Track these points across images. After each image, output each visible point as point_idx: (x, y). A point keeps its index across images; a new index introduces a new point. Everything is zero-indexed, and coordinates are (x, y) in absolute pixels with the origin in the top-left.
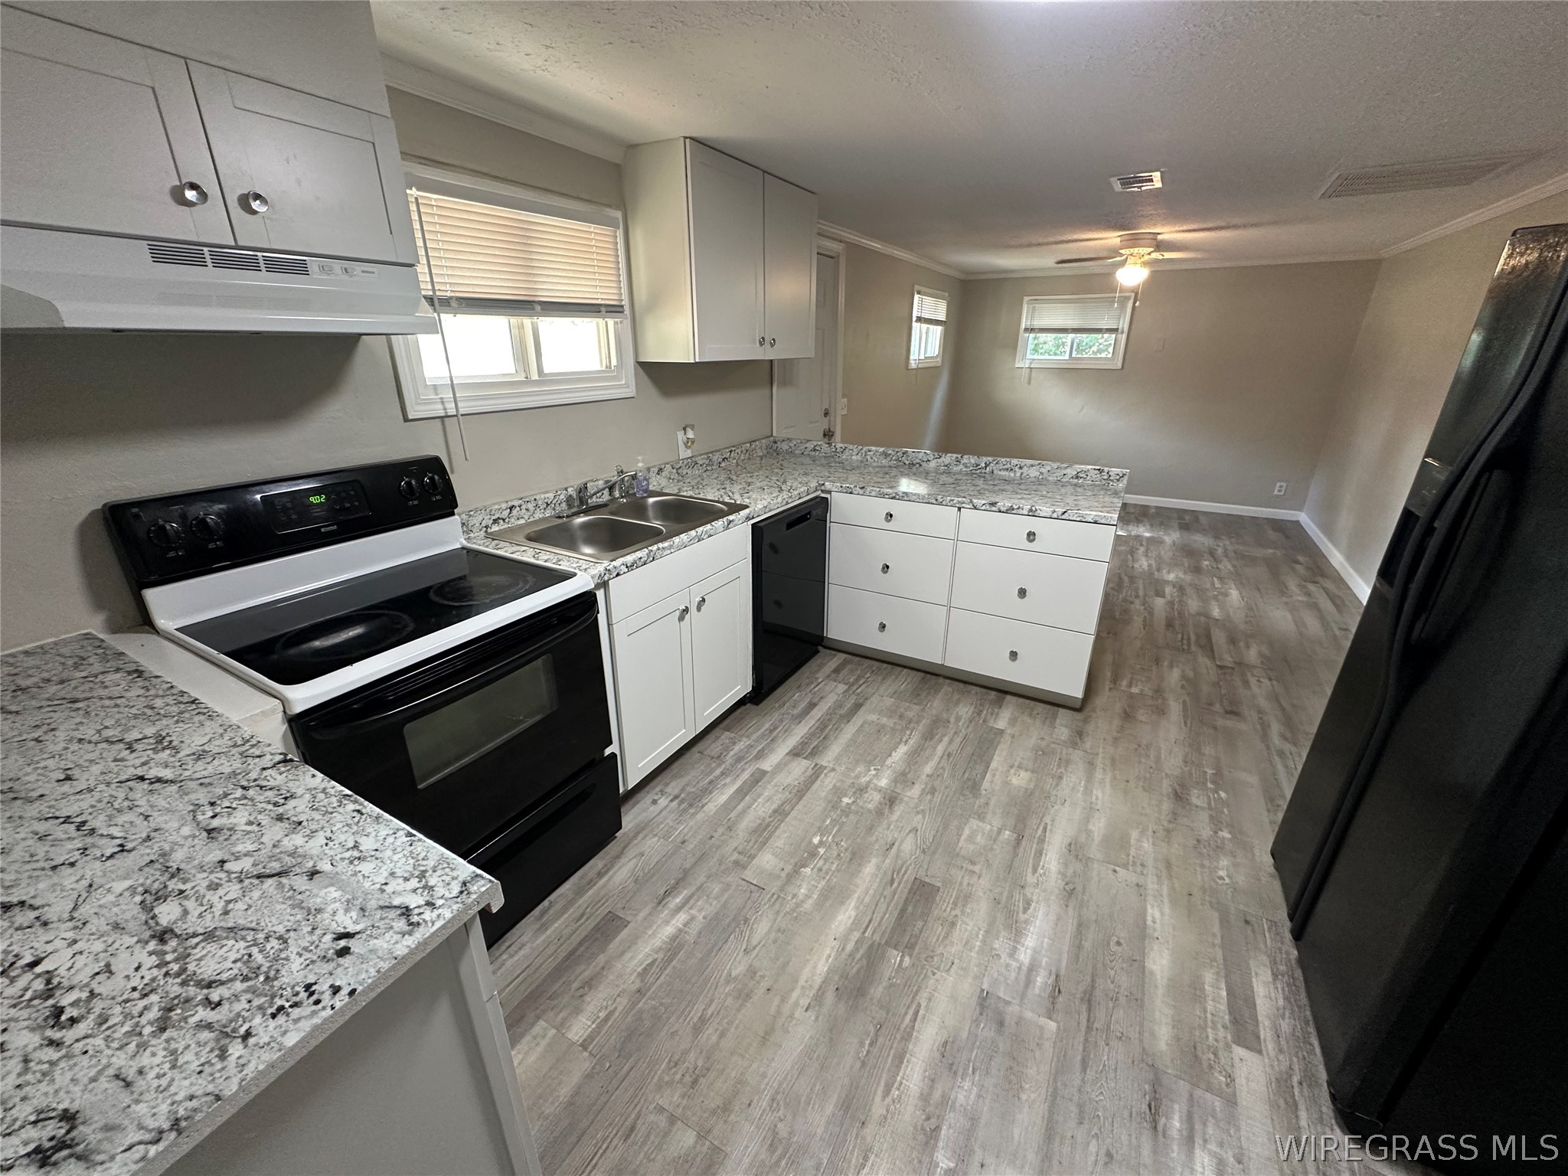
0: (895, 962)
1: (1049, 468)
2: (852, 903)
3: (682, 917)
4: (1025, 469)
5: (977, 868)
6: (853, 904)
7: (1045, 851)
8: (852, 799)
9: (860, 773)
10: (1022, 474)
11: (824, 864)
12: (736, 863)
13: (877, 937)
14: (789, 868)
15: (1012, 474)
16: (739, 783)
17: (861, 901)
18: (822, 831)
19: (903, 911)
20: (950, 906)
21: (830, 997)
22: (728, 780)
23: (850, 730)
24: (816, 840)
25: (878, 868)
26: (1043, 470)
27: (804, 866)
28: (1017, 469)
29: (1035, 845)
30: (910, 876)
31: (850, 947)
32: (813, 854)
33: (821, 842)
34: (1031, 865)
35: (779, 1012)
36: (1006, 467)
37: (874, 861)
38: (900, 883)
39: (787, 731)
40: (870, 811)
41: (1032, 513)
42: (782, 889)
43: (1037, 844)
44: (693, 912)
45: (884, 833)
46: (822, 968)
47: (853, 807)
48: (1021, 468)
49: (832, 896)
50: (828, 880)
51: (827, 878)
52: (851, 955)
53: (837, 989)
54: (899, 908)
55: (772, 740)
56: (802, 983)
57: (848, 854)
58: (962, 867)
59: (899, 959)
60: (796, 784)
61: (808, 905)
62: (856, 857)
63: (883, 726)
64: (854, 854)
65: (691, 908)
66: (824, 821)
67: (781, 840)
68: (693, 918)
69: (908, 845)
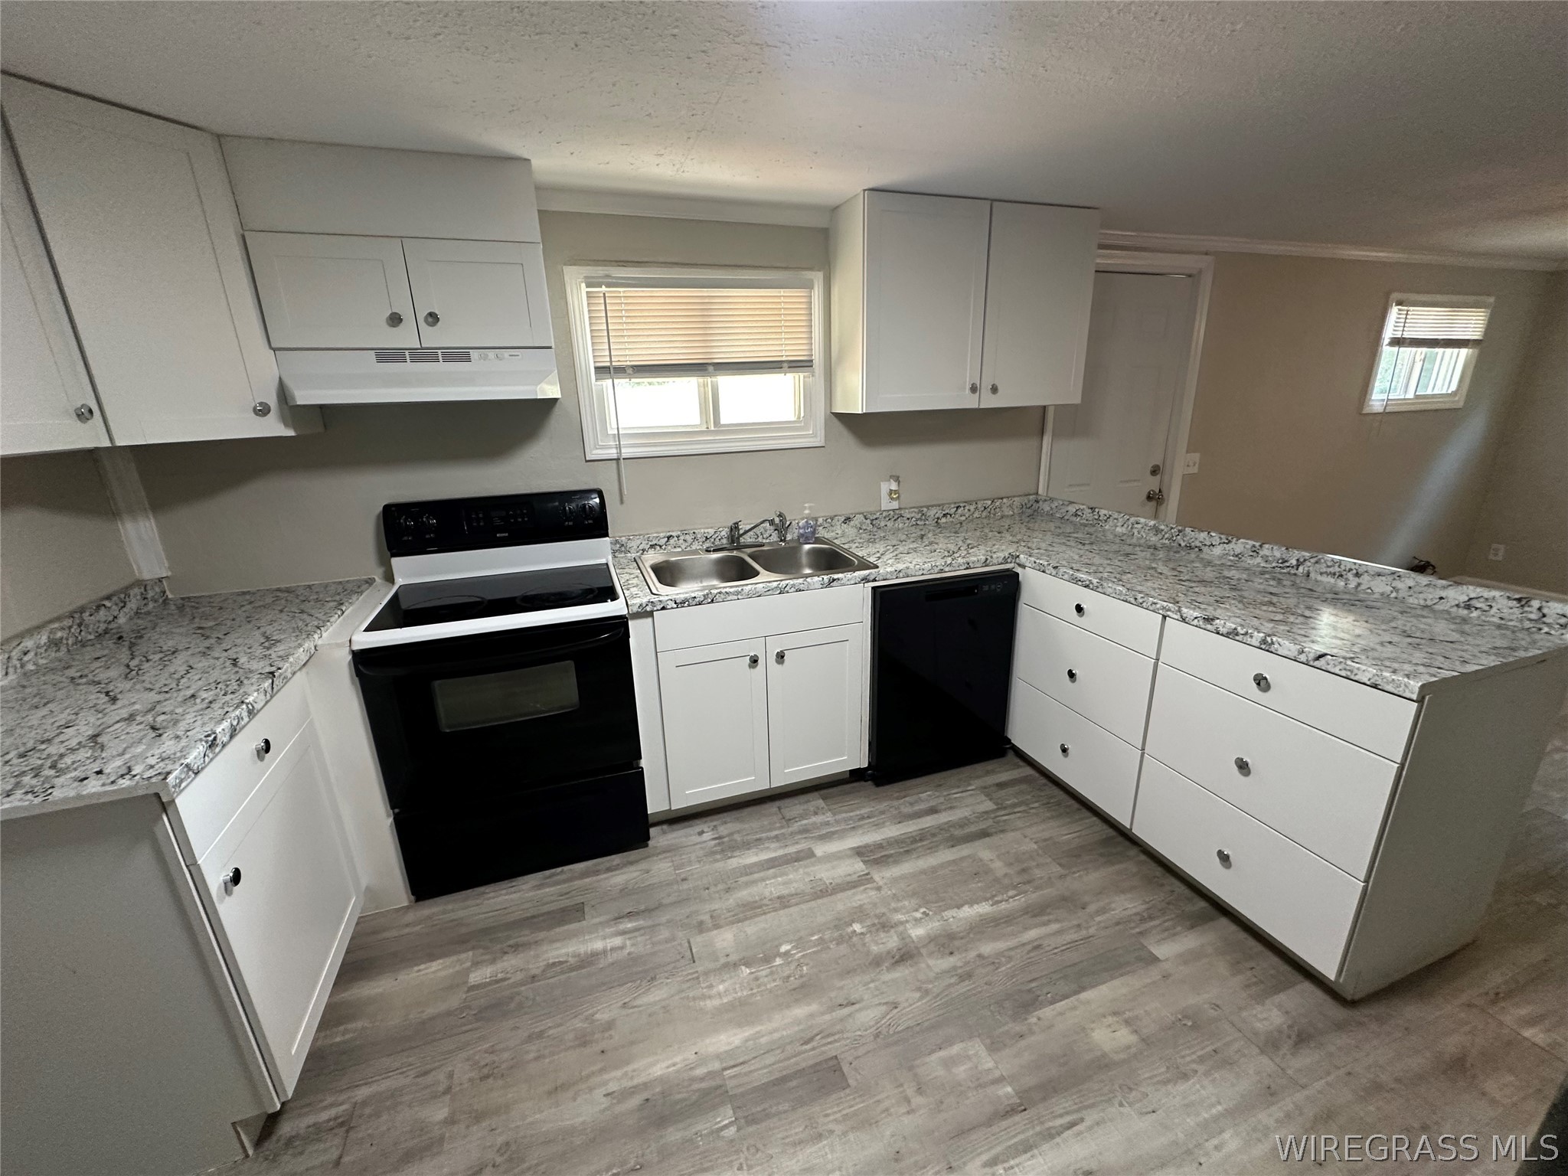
0: (719, 1122)
1: (1411, 583)
2: (748, 1032)
3: (617, 941)
4: (1366, 577)
5: (917, 1100)
6: (747, 1034)
7: (1036, 1151)
8: (863, 930)
9: (904, 907)
10: (1359, 584)
11: (766, 976)
12: (701, 923)
13: (730, 1084)
14: (733, 958)
15: (1342, 583)
16: (781, 852)
17: (758, 1036)
18: (800, 943)
19: (784, 1079)
20: (839, 1115)
21: (635, 1101)
22: (773, 845)
23: (946, 855)
24: (784, 948)
25: (811, 1016)
26: (1398, 584)
27: (747, 965)
28: (1350, 576)
29: (1031, 1132)
30: (831, 1050)
31: (700, 1072)
32: (767, 960)
33: (787, 953)
34: (994, 1152)
35: (588, 1077)
36: (1331, 570)
37: (814, 1007)
38: (813, 1049)
39: (878, 826)
40: (868, 953)
41: (1266, 646)
42: (707, 973)
43: (1037, 1134)
44: (628, 943)
45: (855, 986)
46: (658, 1070)
47: (855, 939)
48: (1357, 575)
49: (740, 1012)
50: (753, 994)
51: (755, 991)
52: (693, 1080)
53: (647, 1100)
54: (784, 1073)
55: (854, 827)
56: (629, 1068)
57: (797, 983)
58: (901, 1085)
59: (726, 1122)
60: (828, 882)
61: (709, 1004)
62: (804, 990)
63: (988, 871)
64: (802, 986)
65: (629, 939)
66: (813, 935)
67: (752, 929)
68: (622, 948)
69: (867, 1016)
